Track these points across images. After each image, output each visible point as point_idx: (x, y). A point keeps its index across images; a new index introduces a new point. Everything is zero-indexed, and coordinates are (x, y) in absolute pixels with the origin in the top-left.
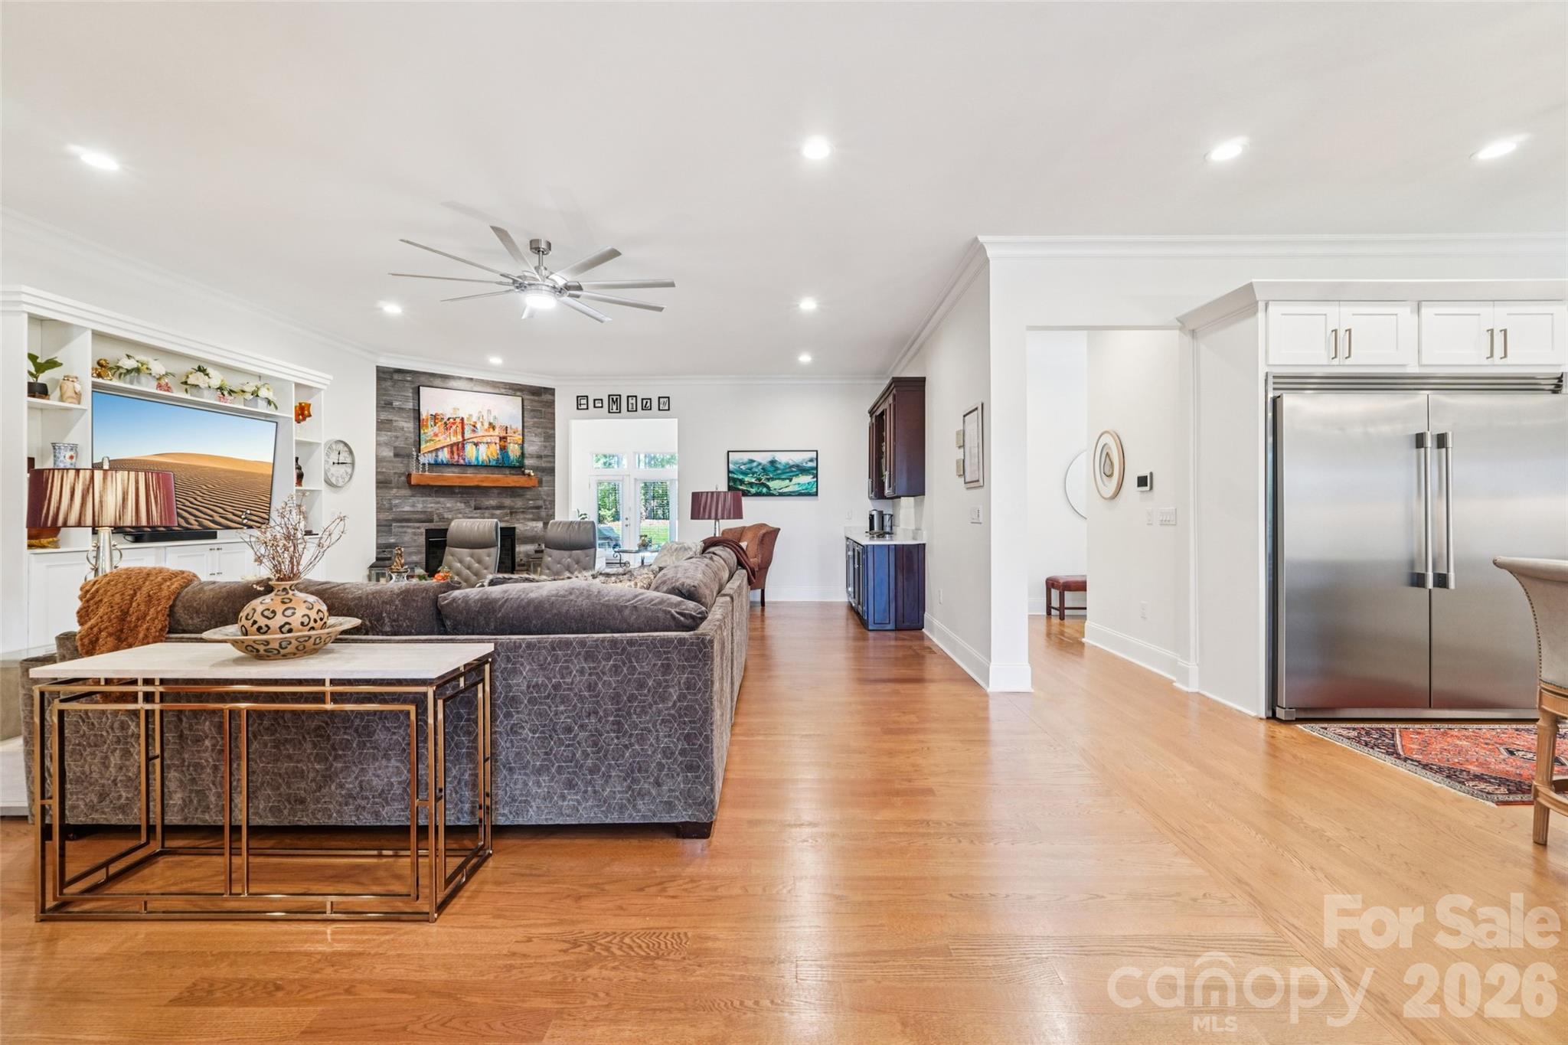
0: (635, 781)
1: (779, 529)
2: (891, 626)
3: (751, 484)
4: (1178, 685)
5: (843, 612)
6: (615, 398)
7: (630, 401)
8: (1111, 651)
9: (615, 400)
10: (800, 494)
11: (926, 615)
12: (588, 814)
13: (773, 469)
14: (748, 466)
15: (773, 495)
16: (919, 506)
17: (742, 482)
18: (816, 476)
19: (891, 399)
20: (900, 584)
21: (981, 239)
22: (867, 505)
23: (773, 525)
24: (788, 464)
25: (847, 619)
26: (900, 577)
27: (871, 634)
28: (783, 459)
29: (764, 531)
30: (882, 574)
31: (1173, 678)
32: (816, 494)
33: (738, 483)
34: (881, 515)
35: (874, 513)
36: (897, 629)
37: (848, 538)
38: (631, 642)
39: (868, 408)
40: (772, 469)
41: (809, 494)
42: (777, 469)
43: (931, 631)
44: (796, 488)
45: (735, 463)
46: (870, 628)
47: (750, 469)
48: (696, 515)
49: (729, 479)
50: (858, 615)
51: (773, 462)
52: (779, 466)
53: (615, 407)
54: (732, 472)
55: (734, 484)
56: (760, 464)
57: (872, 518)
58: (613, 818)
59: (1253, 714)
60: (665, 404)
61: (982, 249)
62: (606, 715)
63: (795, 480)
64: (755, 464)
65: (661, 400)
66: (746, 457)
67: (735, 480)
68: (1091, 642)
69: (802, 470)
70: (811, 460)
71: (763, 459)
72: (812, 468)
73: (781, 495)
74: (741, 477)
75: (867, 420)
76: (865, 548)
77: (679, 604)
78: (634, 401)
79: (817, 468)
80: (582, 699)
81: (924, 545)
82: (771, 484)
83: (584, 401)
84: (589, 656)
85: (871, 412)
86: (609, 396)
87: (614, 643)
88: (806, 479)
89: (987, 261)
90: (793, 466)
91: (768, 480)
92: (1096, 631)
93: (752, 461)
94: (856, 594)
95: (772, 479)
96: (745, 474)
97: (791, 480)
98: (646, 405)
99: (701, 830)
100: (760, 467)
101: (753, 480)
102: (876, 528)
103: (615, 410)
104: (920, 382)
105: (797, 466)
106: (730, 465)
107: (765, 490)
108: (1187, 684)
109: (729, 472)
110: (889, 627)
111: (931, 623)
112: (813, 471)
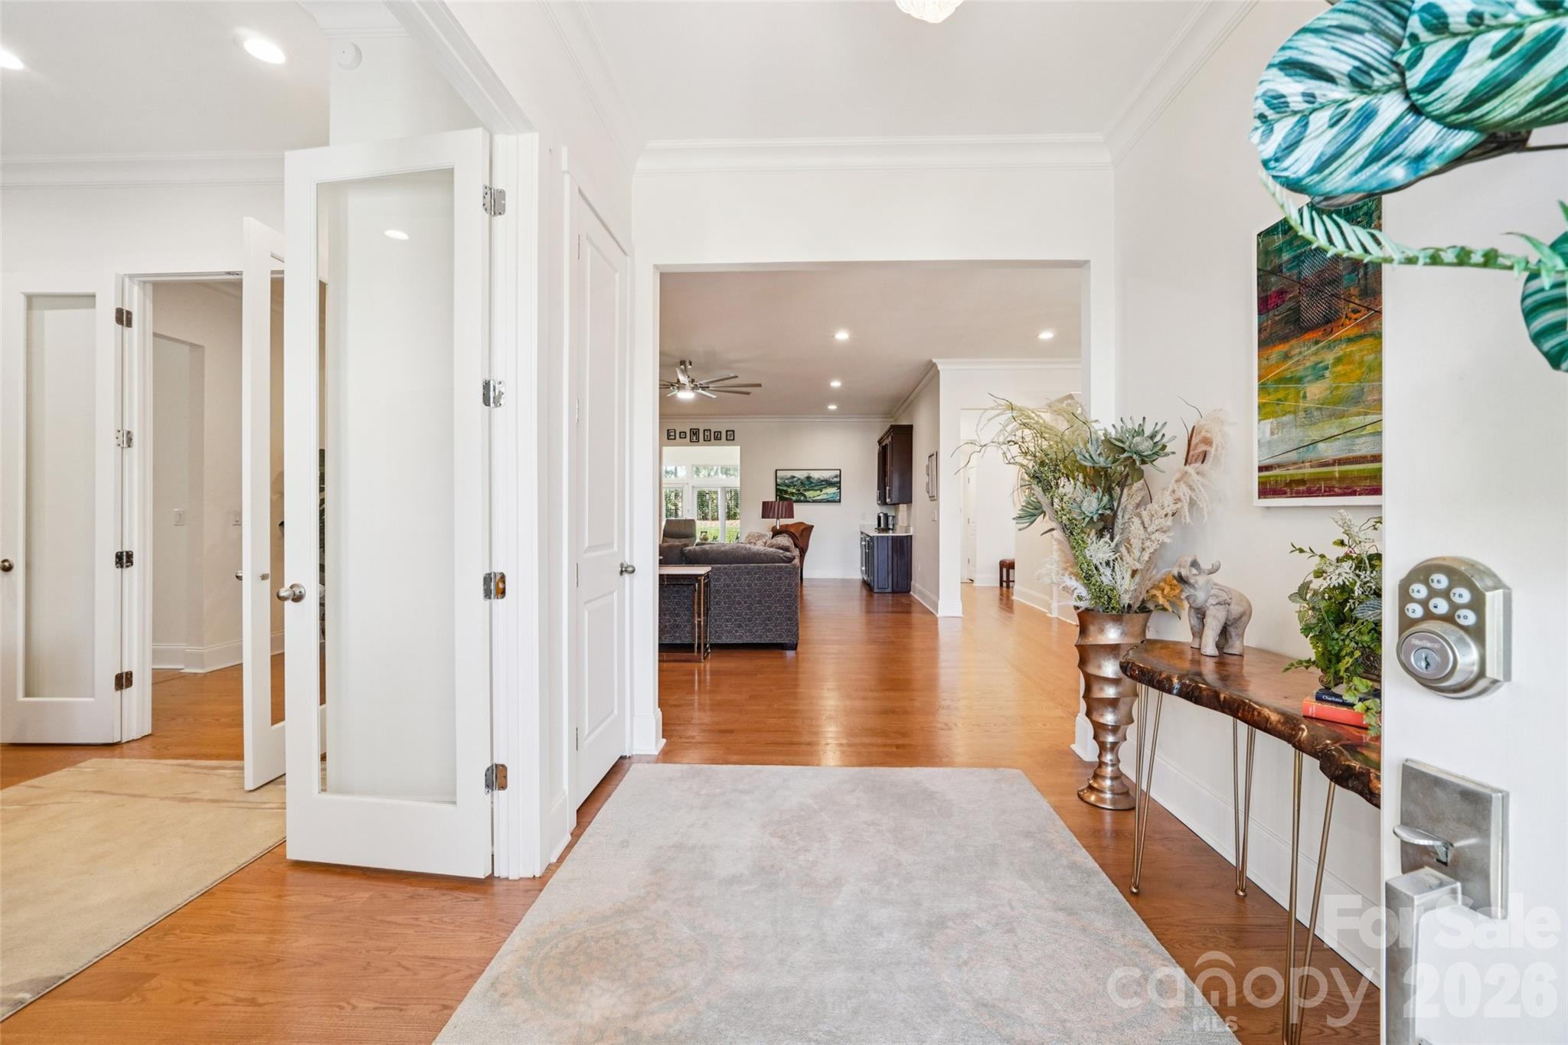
0: (767, 625)
1: (813, 526)
2: (890, 590)
3: (792, 494)
4: (1049, 615)
5: (859, 584)
6: (695, 431)
7: (706, 434)
8: (1024, 601)
9: (695, 432)
10: (828, 501)
11: (913, 583)
12: (748, 639)
13: (809, 483)
14: (790, 480)
15: (808, 502)
16: (909, 509)
17: (786, 492)
18: (840, 488)
19: (890, 438)
20: (895, 562)
21: (934, 360)
22: (875, 509)
23: (808, 523)
24: (819, 479)
25: (861, 588)
26: (895, 558)
27: (876, 595)
28: (816, 475)
29: (802, 527)
30: (883, 555)
31: (1046, 611)
32: (840, 501)
33: (783, 492)
34: (886, 516)
35: (881, 515)
36: (893, 592)
37: (862, 533)
38: (766, 567)
39: (877, 439)
40: (807, 483)
41: (834, 501)
42: (811, 483)
43: (915, 593)
44: (825, 497)
45: (782, 478)
46: (875, 591)
47: (792, 483)
48: (765, 515)
49: (777, 490)
50: (867, 585)
51: (809, 478)
52: (812, 480)
53: (695, 438)
54: (780, 485)
55: (780, 492)
56: (799, 479)
57: (879, 518)
58: (757, 641)
59: (1075, 623)
60: (730, 437)
61: (934, 365)
62: (755, 597)
63: (824, 491)
64: (796, 479)
65: (728, 433)
66: (789, 474)
67: (781, 491)
68: (1017, 599)
69: (829, 483)
70: (836, 477)
71: (801, 475)
72: (837, 483)
73: (814, 501)
74: (785, 488)
75: (876, 448)
76: (872, 538)
77: (782, 553)
78: (708, 434)
79: (840, 482)
80: (745, 591)
81: (911, 536)
82: (807, 494)
83: (673, 434)
84: (748, 573)
85: (880, 442)
86: (691, 430)
87: (759, 567)
88: (832, 490)
89: (938, 372)
90: (822, 481)
91: (805, 490)
92: (1020, 592)
93: (794, 477)
94: (867, 572)
95: (808, 490)
96: (788, 486)
97: (821, 491)
98: (717, 436)
99: (794, 647)
100: (799, 481)
101: (794, 491)
102: (882, 526)
103: (695, 440)
104: (909, 429)
105: (826, 481)
106: (778, 480)
107: (802, 498)
108: (1051, 613)
109: (777, 485)
110: (888, 591)
111: (915, 587)
112: (838, 485)
